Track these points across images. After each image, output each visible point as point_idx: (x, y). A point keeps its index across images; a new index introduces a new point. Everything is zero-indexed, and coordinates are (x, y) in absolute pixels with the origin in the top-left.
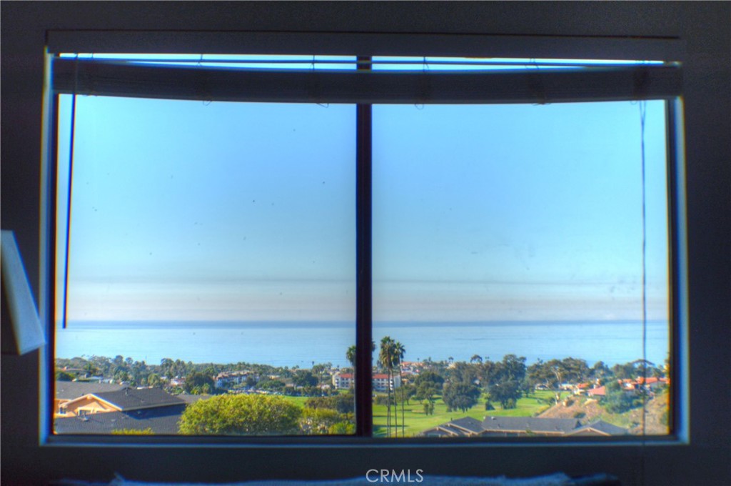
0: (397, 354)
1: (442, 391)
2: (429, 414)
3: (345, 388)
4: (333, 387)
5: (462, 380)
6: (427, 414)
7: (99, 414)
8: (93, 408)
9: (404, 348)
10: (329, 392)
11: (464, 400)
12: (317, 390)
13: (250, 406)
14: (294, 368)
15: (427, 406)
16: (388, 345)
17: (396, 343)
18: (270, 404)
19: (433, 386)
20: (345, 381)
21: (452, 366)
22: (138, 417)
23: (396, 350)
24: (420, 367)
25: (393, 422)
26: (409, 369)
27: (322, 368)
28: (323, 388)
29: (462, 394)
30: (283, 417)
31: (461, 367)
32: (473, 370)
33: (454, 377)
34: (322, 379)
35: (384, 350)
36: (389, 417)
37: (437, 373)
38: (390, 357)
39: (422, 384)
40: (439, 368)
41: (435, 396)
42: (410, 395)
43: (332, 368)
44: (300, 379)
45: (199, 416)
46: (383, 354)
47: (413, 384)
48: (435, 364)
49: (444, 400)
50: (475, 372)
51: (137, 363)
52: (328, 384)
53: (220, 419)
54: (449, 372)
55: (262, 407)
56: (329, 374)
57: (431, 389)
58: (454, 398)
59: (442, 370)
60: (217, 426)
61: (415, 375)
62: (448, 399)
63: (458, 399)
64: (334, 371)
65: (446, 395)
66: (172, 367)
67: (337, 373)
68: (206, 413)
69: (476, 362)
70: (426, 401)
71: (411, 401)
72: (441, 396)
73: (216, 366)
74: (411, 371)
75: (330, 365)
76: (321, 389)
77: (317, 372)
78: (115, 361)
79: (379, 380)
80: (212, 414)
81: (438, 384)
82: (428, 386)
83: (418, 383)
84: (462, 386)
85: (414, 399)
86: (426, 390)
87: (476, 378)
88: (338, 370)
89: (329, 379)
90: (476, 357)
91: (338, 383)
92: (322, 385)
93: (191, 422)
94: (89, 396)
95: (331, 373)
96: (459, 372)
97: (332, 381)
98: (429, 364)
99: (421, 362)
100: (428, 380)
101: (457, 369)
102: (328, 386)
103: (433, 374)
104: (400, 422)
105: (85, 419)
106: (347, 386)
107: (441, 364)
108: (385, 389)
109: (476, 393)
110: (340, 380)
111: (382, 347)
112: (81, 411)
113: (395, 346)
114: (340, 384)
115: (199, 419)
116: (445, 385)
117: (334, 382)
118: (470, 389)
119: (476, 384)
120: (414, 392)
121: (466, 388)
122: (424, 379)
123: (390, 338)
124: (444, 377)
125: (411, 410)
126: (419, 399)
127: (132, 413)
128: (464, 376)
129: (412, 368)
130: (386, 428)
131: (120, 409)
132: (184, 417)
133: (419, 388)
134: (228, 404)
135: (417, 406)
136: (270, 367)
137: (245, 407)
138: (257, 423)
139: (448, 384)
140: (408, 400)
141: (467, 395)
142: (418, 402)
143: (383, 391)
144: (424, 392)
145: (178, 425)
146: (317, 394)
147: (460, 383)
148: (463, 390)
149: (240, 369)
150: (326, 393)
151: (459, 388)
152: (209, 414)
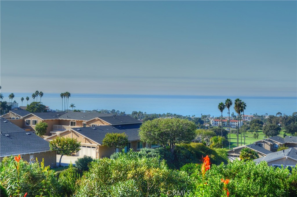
0: (242, 107)
1: (262, 128)
2: (256, 139)
3: (216, 126)
4: (210, 125)
5: (272, 123)
6: (255, 138)
7: (101, 126)
8: (98, 124)
9: (245, 104)
10: (209, 127)
11: (273, 132)
12: (203, 126)
13: (172, 123)
14: (193, 116)
15: (255, 134)
16: (238, 102)
17: (242, 102)
18: (182, 123)
19: (258, 126)
20: (216, 123)
21: (267, 117)
22: (119, 128)
23: (242, 105)
24: (252, 118)
25: (240, 141)
26: (247, 118)
27: (206, 116)
28: (206, 126)
29: (272, 129)
30: (189, 129)
31: (272, 117)
32: (277, 119)
33: (268, 122)
34: (206, 122)
35: (236, 105)
36: (238, 139)
37: (260, 120)
38: (239, 108)
39: (253, 124)
40: (261, 118)
41: (259, 130)
42: (247, 129)
43: (210, 117)
44: (195, 121)
45: (148, 128)
46: (236, 107)
47: (249, 125)
48: (259, 116)
49: (263, 132)
50: (278, 120)
51: (121, 113)
52: (208, 124)
53: (158, 129)
54: (265, 120)
55: (178, 124)
56: (209, 120)
57: (257, 127)
58: (268, 131)
59: (262, 119)
60: (156, 133)
61: (250, 121)
62: (266, 132)
63: (270, 132)
64: (211, 118)
65: (265, 130)
66: (137, 115)
67: (213, 119)
68: (151, 126)
69: (278, 116)
70: (254, 133)
71: (247, 132)
72: (262, 131)
73: (157, 115)
74: (247, 119)
75: (209, 116)
76: (205, 126)
77: (203, 118)
78: (112, 112)
79: (232, 123)
80: (155, 127)
81: (260, 124)
82: (256, 125)
83: (251, 124)
84: (272, 126)
85: (249, 131)
86: (255, 127)
87: (279, 123)
88: (213, 118)
89: (209, 121)
90: (279, 113)
91: (213, 123)
92: (206, 124)
93: (144, 131)
94: (97, 118)
95: (210, 119)
96: (271, 120)
97: (210, 122)
98: (256, 116)
99: (252, 115)
100: (256, 123)
101: (270, 118)
102: (208, 125)
103: (258, 120)
104: (243, 141)
105: (94, 128)
106: (217, 125)
107: (262, 116)
108: (235, 127)
109: (279, 129)
110: (214, 122)
111: (235, 103)
112: (92, 125)
113: (241, 103)
114: (214, 124)
115: (148, 129)
116: (264, 126)
117: (211, 123)
118: (276, 127)
119: (279, 126)
120: (249, 128)
121: (274, 127)
122: (254, 122)
123: (239, 99)
124: (263, 122)
125: (247, 136)
126: (251, 131)
127: (116, 126)
128: (272, 122)
129: (248, 118)
130: (236, 144)
131: (111, 125)
132: (141, 128)
133: (252, 126)
134: (162, 122)
135: (250, 135)
136: (182, 116)
137: (170, 124)
138: (176, 131)
139: (265, 125)
140: (246, 132)
141: (275, 130)
142: (251, 133)
143: (234, 128)
144: (254, 128)
145: (138, 132)
146: (203, 128)
147: (271, 125)
148: (273, 127)
149: (168, 116)
150: (207, 128)
151: (271, 127)
152: (153, 127)
